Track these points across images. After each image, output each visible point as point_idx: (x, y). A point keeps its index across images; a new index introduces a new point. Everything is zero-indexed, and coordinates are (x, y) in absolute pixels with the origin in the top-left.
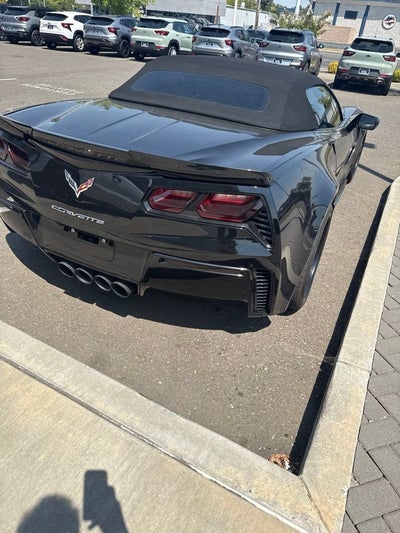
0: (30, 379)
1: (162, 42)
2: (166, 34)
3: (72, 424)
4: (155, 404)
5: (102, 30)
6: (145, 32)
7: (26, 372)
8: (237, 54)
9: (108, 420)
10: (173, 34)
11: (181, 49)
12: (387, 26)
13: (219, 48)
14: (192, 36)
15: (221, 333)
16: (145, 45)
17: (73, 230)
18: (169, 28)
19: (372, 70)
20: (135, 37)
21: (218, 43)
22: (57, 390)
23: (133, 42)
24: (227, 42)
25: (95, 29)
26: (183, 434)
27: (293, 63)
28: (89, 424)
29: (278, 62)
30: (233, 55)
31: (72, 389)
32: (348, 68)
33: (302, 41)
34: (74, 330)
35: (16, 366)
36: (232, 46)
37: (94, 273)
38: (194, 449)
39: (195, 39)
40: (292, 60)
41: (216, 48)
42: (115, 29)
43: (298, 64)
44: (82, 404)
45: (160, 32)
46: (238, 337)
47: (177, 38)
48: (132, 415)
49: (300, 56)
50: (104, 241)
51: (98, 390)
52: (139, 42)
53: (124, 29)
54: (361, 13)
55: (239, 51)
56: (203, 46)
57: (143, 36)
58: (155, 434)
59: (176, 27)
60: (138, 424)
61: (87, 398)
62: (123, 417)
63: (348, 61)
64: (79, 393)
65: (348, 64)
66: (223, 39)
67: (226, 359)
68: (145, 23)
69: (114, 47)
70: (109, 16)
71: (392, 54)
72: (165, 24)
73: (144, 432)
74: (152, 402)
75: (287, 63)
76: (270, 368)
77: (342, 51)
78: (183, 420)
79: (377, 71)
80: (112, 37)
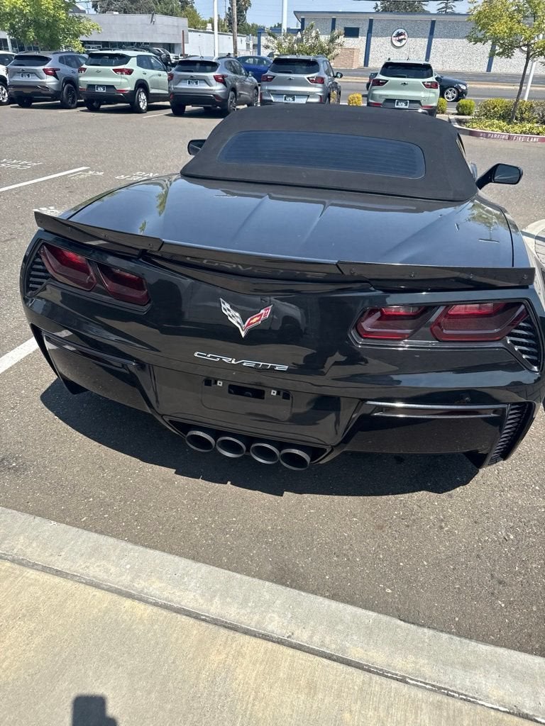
0: (231, 633)
1: (125, 84)
2: (130, 72)
3: (339, 696)
4: (431, 632)
5: (35, 73)
6: (98, 72)
7: (215, 622)
8: (232, 93)
9: (381, 673)
10: (139, 73)
11: (152, 91)
12: (398, 44)
13: (208, 87)
14: (165, 74)
15: (423, 494)
16: (101, 90)
17: (220, 384)
18: (132, 64)
19: (412, 101)
20: (85, 80)
21: (205, 80)
22: (280, 642)
23: (83, 87)
24: (216, 78)
25: (23, 73)
26: (498, 669)
27: (310, 100)
28: (361, 690)
29: (290, 100)
30: (227, 94)
31: (302, 637)
32: (381, 101)
33: (317, 70)
34: (224, 531)
35: (197, 617)
36: (224, 82)
37: (249, 440)
38: (527, 689)
39: (171, 77)
40: (308, 95)
41: (202, 87)
42: (54, 70)
43: (317, 100)
44: (330, 657)
45: (121, 71)
46: (451, 496)
47: (144, 77)
48: (411, 658)
49: (317, 89)
50: (274, 393)
51: (340, 627)
52: (91, 86)
53: (66, 70)
54: (364, 28)
55: (234, 89)
56: (184, 86)
57: (96, 77)
58: (460, 680)
59: (142, 62)
60: (429, 671)
61: (333, 646)
62: (401, 664)
63: (381, 92)
64: (316, 639)
65: (381, 96)
66: (211, 75)
67: (454, 534)
68: (96, 59)
69: (56, 95)
70: (42, 54)
71: (432, 79)
72: (125, 59)
73: (445, 680)
74: (426, 630)
75: (303, 101)
76: (516, 535)
77: (367, 80)
78: (484, 648)
79: (418, 102)
80: (50, 81)
